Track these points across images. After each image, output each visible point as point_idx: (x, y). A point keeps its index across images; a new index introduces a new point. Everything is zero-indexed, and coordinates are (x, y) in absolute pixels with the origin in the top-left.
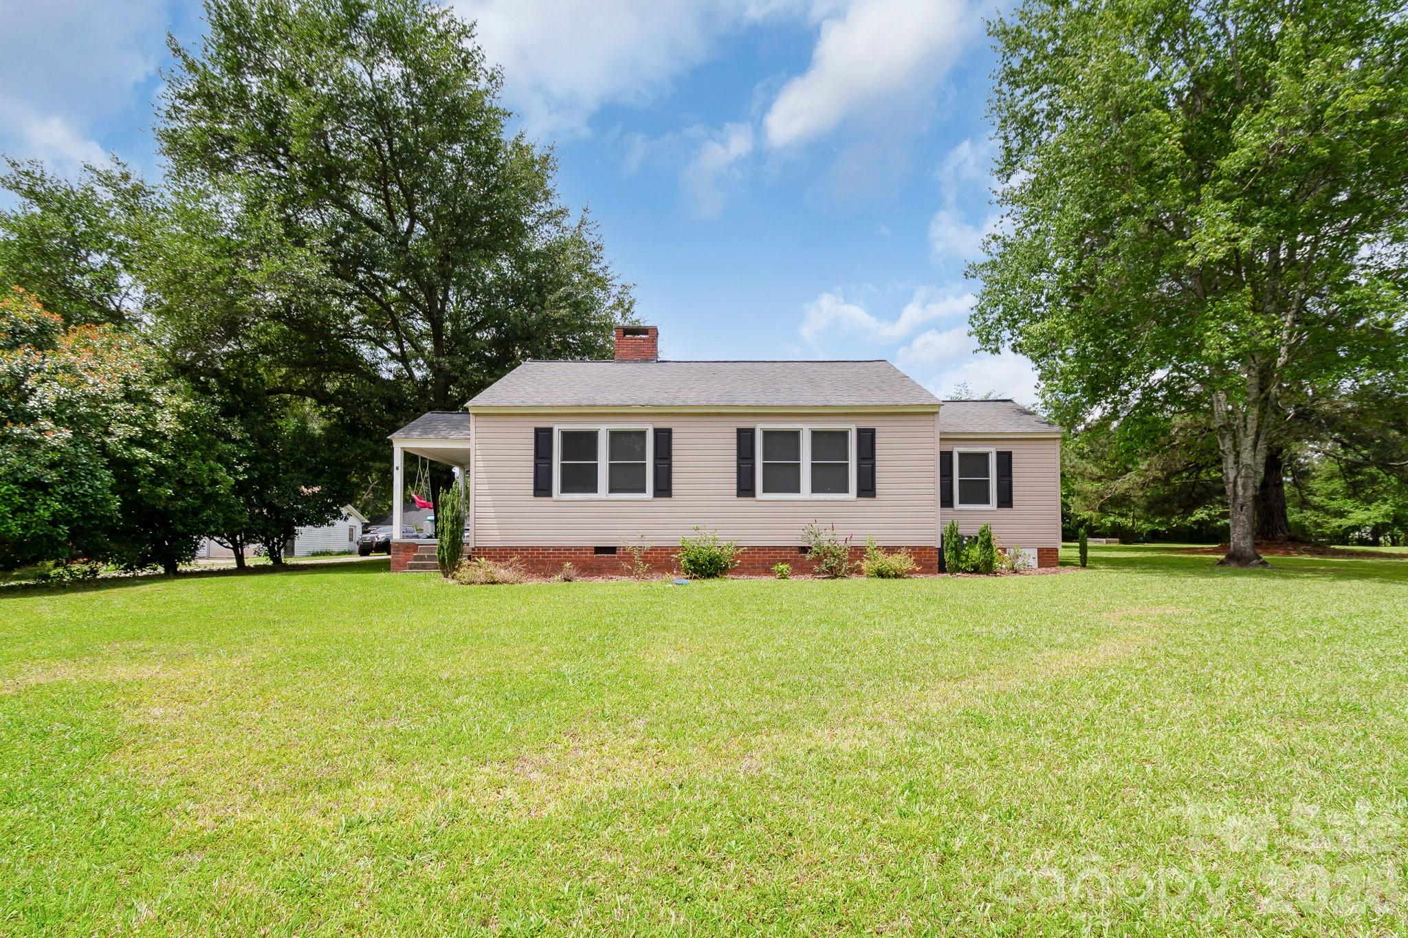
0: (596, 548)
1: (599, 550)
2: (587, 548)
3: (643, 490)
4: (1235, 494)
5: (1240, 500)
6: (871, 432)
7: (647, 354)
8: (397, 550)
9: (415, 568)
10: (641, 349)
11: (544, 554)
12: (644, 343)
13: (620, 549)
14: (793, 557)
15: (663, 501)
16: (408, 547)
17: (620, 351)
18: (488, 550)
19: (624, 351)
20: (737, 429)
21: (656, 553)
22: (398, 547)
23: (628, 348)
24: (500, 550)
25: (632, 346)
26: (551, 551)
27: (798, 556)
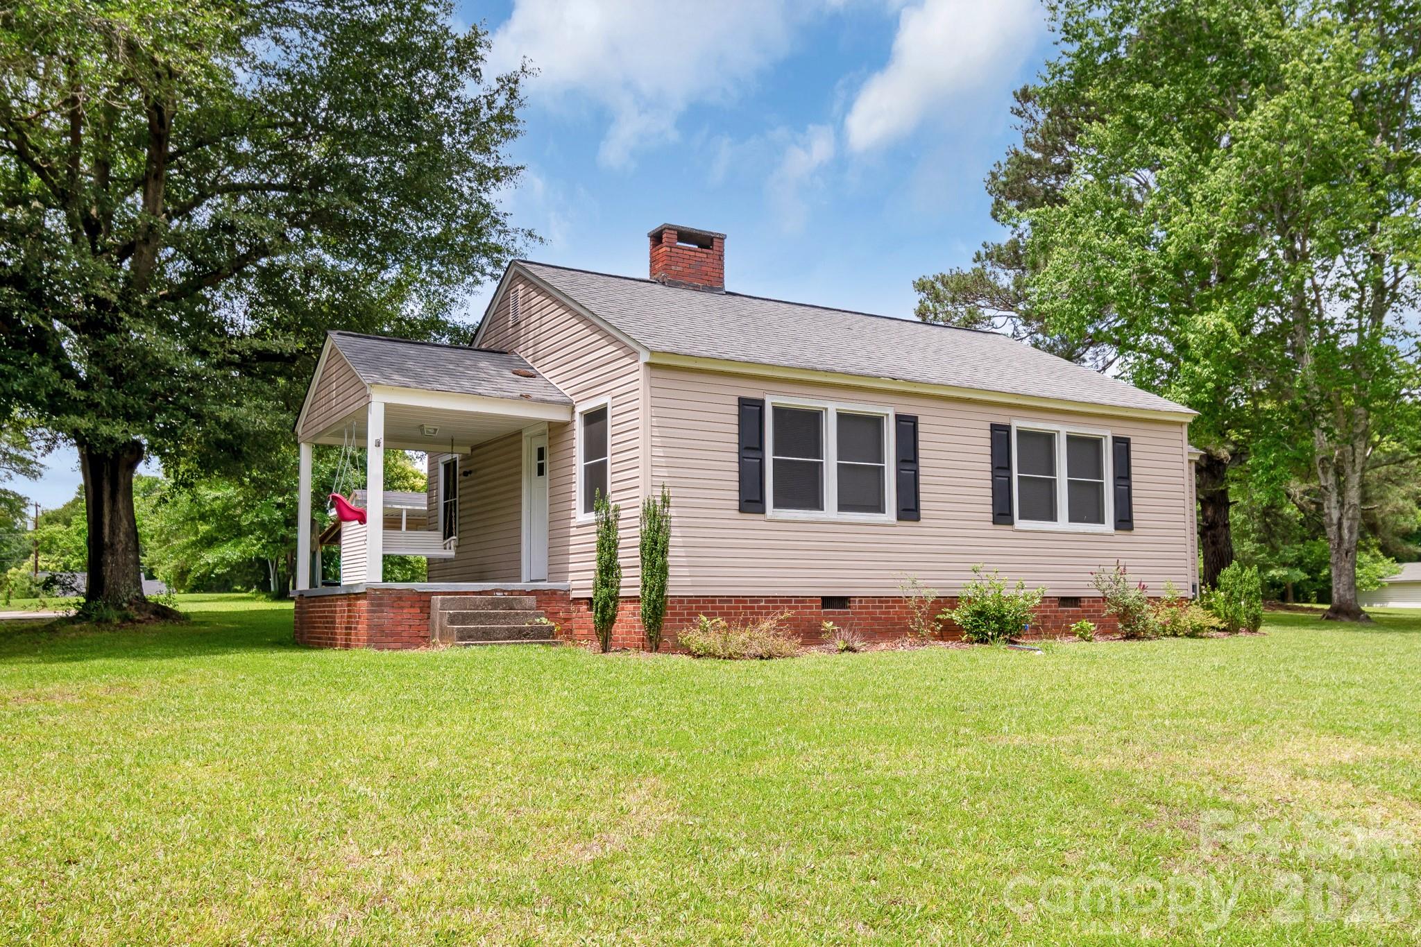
0: (823, 598)
1: (828, 602)
2: (811, 598)
3: (879, 508)
4: (1340, 537)
5: (1346, 545)
6: (1127, 442)
7: (711, 278)
8: (379, 605)
9: (470, 637)
10: (704, 268)
11: (753, 608)
12: (707, 260)
13: (855, 601)
14: (1053, 612)
15: (908, 527)
16: (400, 599)
17: (673, 268)
18: (671, 602)
19: (678, 269)
20: (992, 425)
21: (900, 607)
22: (381, 599)
23: (685, 265)
24: (689, 602)
25: (691, 262)
26: (763, 604)
27: (1057, 612)
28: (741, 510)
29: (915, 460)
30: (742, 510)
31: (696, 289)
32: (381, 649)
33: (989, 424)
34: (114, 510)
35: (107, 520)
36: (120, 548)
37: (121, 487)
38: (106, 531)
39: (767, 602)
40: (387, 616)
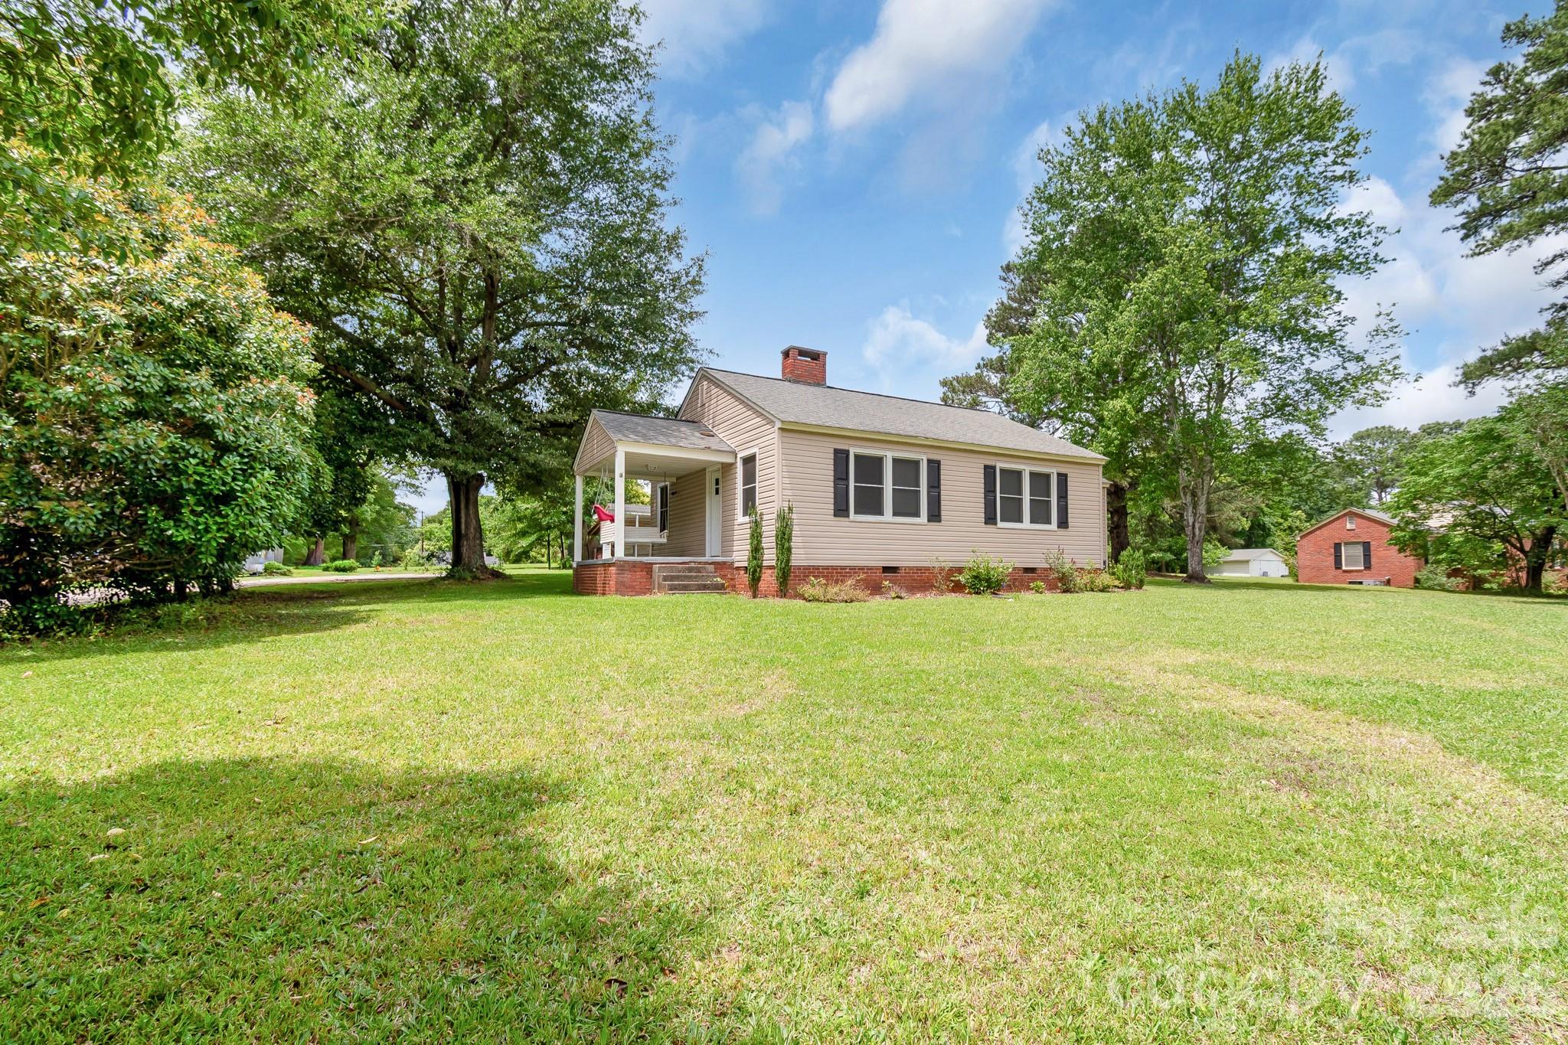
0: (883, 567)
1: (886, 569)
2: (877, 568)
3: (917, 514)
4: (1194, 534)
5: (1197, 538)
6: (1066, 476)
8: (623, 569)
9: (676, 589)
10: (814, 372)
11: (841, 573)
12: (816, 367)
13: (902, 569)
14: (1020, 576)
15: (934, 526)
16: (635, 566)
17: (796, 372)
19: (799, 372)
20: (985, 466)
21: (929, 573)
22: (624, 566)
23: (802, 370)
24: (804, 569)
25: (806, 368)
26: (847, 570)
27: (1022, 576)
28: (835, 515)
29: (938, 486)
31: (809, 384)
32: (623, 595)
33: (983, 465)
34: (467, 515)
35: (463, 520)
36: (471, 536)
37: (471, 501)
38: (463, 526)
39: (850, 569)
40: (627, 576)
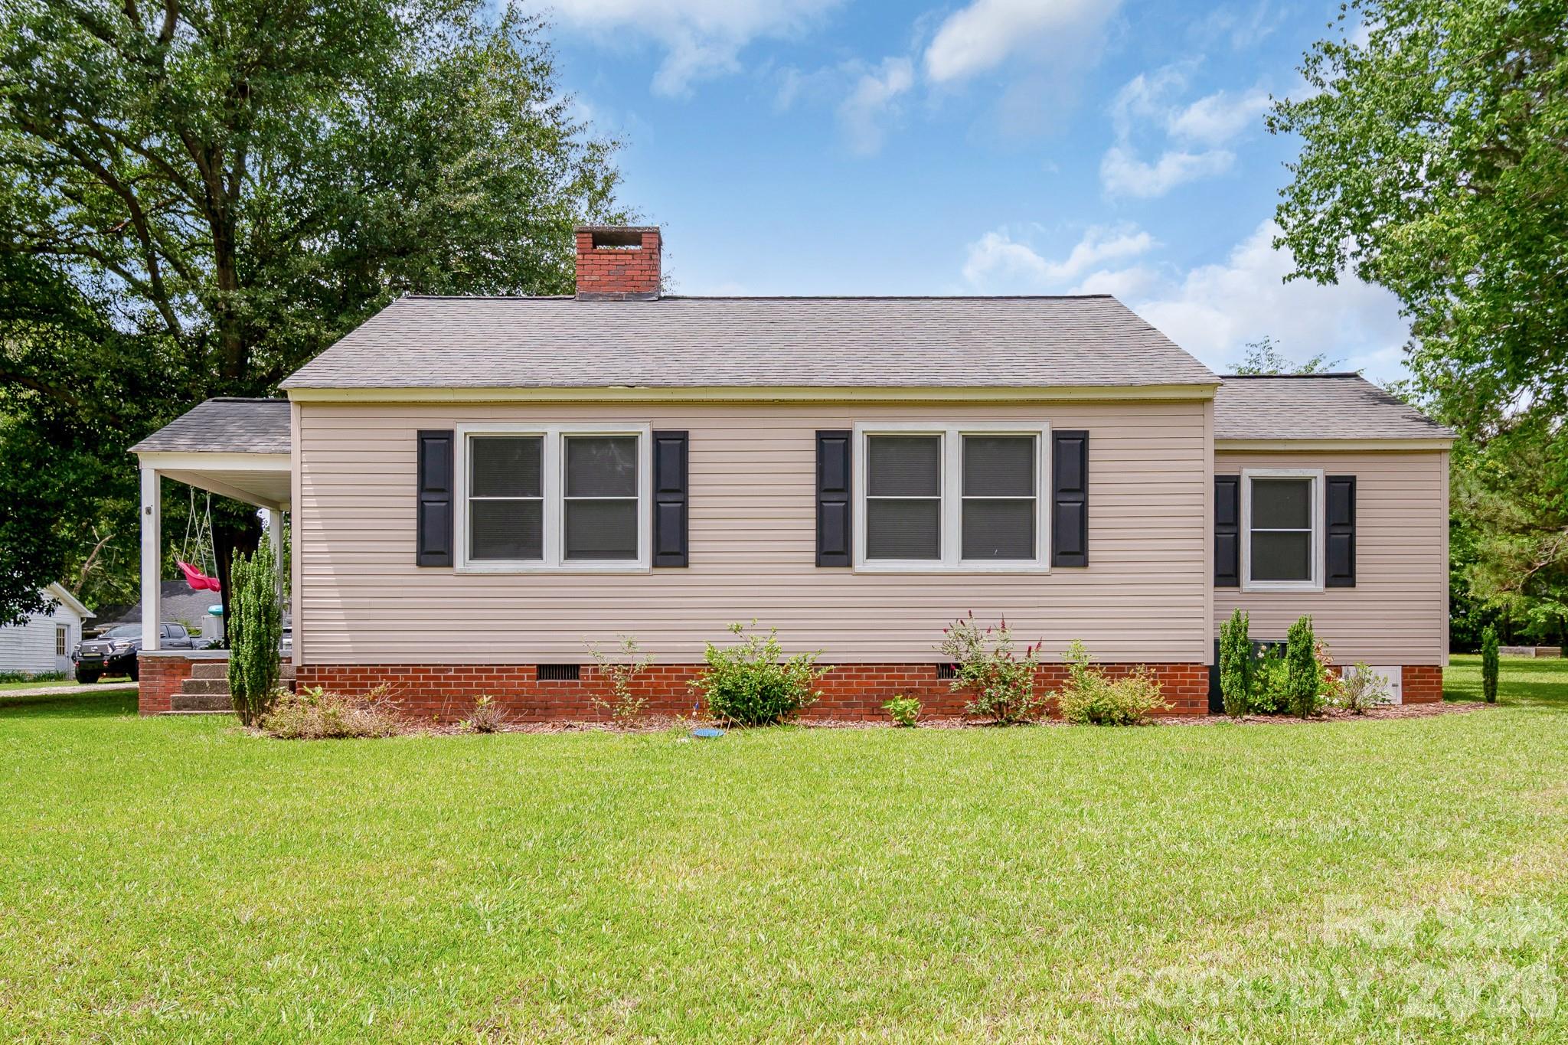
0: (540, 667)
1: (545, 671)
2: (522, 667)
3: (633, 553)
6: (1081, 439)
7: (639, 283)
8: (151, 673)
9: (186, 707)
10: (627, 273)
11: (438, 678)
12: (633, 262)
13: (587, 670)
14: (926, 684)
15: (671, 576)
16: (172, 666)
17: (587, 278)
18: (329, 672)
19: (594, 278)
20: (818, 432)
21: (657, 677)
22: (153, 666)
23: (602, 272)
24: (352, 671)
25: (610, 268)
26: (452, 673)
27: (934, 684)
30: (420, 563)
32: (151, 715)
33: (813, 432)
39: (456, 671)
